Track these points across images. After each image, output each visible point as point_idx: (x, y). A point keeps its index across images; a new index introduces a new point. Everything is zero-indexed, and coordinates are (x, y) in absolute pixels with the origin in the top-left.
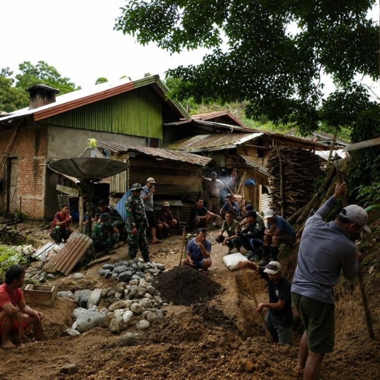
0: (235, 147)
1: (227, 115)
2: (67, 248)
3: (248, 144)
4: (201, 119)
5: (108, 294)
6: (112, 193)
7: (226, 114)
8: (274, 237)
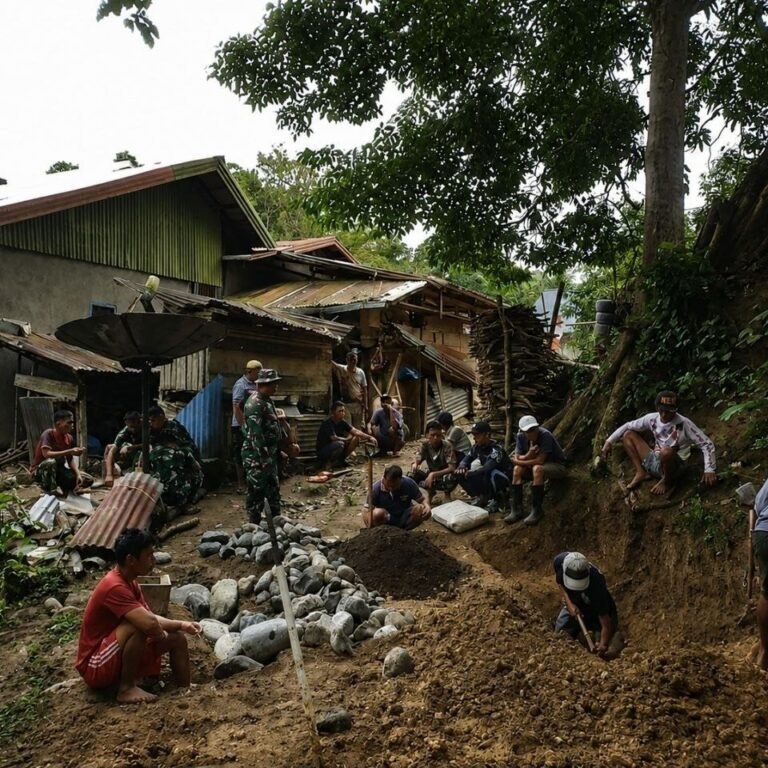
0: (383, 305)
1: (334, 246)
2: (116, 503)
3: (404, 301)
4: (293, 251)
5: (256, 586)
6: (164, 391)
7: (332, 244)
8: (535, 468)
